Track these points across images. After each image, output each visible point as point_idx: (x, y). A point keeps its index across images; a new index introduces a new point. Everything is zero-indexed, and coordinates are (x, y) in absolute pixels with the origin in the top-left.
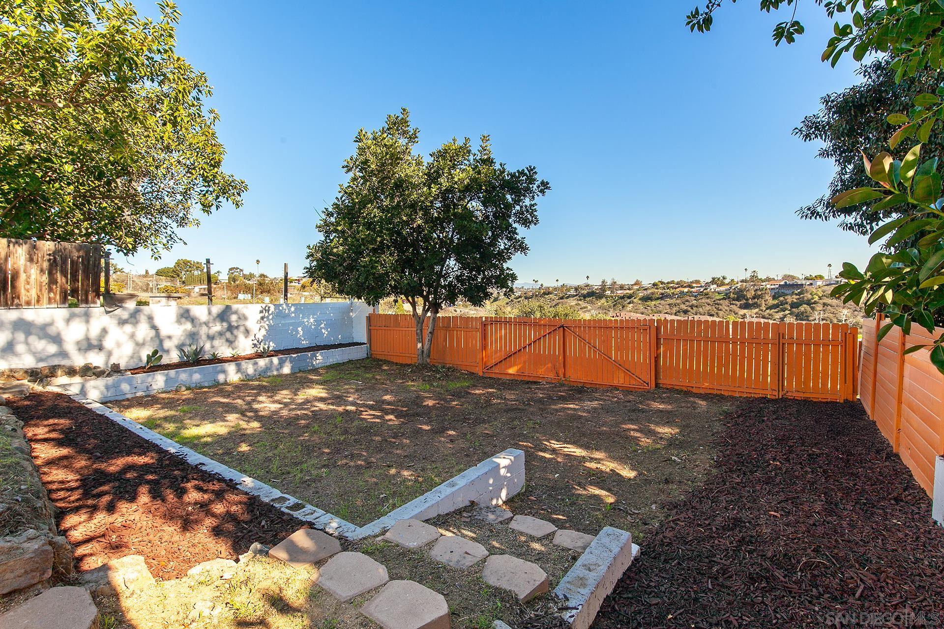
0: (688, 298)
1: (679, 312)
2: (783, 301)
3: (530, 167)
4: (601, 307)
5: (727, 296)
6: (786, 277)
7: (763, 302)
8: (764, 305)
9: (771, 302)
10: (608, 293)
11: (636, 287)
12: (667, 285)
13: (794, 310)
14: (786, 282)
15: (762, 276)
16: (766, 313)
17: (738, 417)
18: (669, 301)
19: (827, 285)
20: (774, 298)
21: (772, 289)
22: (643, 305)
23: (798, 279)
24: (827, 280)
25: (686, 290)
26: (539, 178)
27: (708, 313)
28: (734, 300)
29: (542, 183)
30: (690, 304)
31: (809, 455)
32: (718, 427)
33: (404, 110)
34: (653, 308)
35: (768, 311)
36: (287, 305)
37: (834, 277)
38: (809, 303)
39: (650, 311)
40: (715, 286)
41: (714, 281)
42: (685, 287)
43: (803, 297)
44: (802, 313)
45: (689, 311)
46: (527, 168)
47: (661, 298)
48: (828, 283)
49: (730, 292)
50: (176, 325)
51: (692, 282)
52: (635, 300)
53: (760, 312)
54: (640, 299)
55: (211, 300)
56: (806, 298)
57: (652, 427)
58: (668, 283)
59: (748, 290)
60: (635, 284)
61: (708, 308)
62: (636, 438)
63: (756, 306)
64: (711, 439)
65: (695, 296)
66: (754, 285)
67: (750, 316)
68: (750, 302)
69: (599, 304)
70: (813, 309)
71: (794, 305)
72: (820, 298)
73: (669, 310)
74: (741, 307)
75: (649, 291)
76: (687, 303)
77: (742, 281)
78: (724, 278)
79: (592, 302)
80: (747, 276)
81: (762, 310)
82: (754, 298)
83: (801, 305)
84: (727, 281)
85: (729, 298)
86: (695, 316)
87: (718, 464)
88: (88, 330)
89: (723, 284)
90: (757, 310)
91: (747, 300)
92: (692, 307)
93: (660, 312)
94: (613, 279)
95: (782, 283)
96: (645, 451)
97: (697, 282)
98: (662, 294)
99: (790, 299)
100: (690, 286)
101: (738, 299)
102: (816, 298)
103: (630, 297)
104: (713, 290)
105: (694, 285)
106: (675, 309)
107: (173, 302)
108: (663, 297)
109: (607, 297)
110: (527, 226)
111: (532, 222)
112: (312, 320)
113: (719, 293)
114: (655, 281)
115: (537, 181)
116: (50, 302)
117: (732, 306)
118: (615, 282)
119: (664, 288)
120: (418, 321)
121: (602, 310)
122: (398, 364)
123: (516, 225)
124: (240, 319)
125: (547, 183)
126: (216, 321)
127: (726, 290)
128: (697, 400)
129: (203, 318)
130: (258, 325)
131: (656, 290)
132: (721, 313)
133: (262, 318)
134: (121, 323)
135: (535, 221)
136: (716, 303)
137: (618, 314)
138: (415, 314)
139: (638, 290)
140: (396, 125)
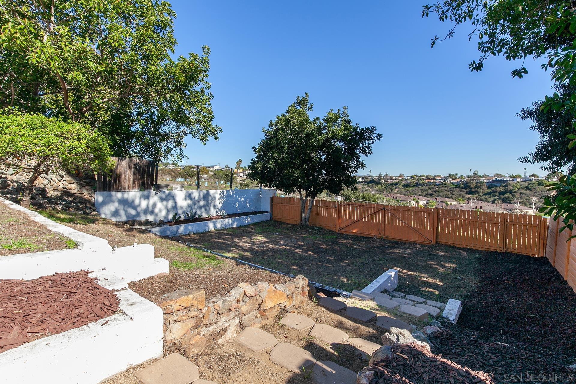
0: (433, 186)
1: (427, 194)
2: (494, 190)
3: (373, 126)
4: (378, 190)
5: (458, 186)
6: (496, 175)
7: (481, 191)
8: (481, 192)
9: (486, 191)
10: (383, 181)
11: (400, 178)
12: (420, 178)
13: (501, 196)
14: (496, 179)
15: (481, 174)
16: (483, 198)
17: (485, 260)
18: (421, 188)
19: (523, 181)
20: (489, 188)
21: (487, 182)
22: (405, 189)
23: (505, 177)
24: (523, 178)
25: (432, 181)
27: (446, 196)
28: (462, 188)
29: (379, 135)
30: (435, 190)
31: (524, 279)
32: (475, 265)
33: (307, 94)
34: (411, 192)
35: (484, 196)
36: (232, 190)
37: (528, 177)
38: (511, 192)
39: (409, 194)
40: (451, 179)
41: (450, 176)
42: (431, 179)
43: (507, 188)
44: (507, 198)
45: (433, 195)
46: (371, 127)
47: (416, 186)
48: (524, 180)
49: (460, 184)
50: (184, 201)
51: (436, 176)
52: (399, 186)
53: (479, 197)
54: (403, 186)
55: (199, 188)
56: (509, 189)
57: (443, 263)
58: (421, 176)
59: (472, 183)
60: (400, 176)
61: (446, 193)
62: (437, 268)
63: (477, 192)
64: (473, 270)
65: (438, 185)
66: (476, 180)
67: (473, 199)
68: (473, 190)
69: (377, 188)
70: (514, 196)
71: (501, 193)
72: (519, 189)
73: (421, 193)
74: (467, 193)
75: (409, 181)
76: (433, 190)
77: (468, 177)
78: (456, 174)
79: (372, 187)
80: (471, 174)
81: (480, 196)
82: (475, 188)
83: (506, 193)
84: (458, 176)
85: (459, 187)
86: (437, 198)
87: (481, 281)
88: (148, 203)
89: (455, 178)
90: (477, 195)
91: (471, 188)
92: (435, 192)
93: (415, 194)
94: (386, 173)
95: (494, 179)
96: (443, 274)
97: (439, 176)
98: (417, 183)
99: (498, 189)
100: (434, 179)
101: (465, 188)
102: (516, 189)
103: (396, 184)
104: (449, 182)
105: (437, 178)
106: (424, 193)
107: (183, 189)
108: (417, 185)
109: (382, 184)
110: (366, 155)
111: (369, 153)
112: (242, 199)
113: (453, 184)
114: (413, 174)
115: (376, 133)
116: (133, 189)
117: (461, 192)
118: (387, 175)
119: (418, 180)
120: (303, 202)
121: (379, 191)
122: (289, 224)
123: (360, 154)
124: (212, 199)
125: (381, 135)
126: (202, 200)
127: (458, 182)
128: (460, 251)
129: (197, 198)
130: (219, 201)
131: (413, 181)
132: (454, 196)
133: (220, 197)
134: (162, 199)
135: (371, 152)
136: (451, 190)
137: (389, 195)
138: (301, 198)
139: (401, 180)
140: (302, 102)
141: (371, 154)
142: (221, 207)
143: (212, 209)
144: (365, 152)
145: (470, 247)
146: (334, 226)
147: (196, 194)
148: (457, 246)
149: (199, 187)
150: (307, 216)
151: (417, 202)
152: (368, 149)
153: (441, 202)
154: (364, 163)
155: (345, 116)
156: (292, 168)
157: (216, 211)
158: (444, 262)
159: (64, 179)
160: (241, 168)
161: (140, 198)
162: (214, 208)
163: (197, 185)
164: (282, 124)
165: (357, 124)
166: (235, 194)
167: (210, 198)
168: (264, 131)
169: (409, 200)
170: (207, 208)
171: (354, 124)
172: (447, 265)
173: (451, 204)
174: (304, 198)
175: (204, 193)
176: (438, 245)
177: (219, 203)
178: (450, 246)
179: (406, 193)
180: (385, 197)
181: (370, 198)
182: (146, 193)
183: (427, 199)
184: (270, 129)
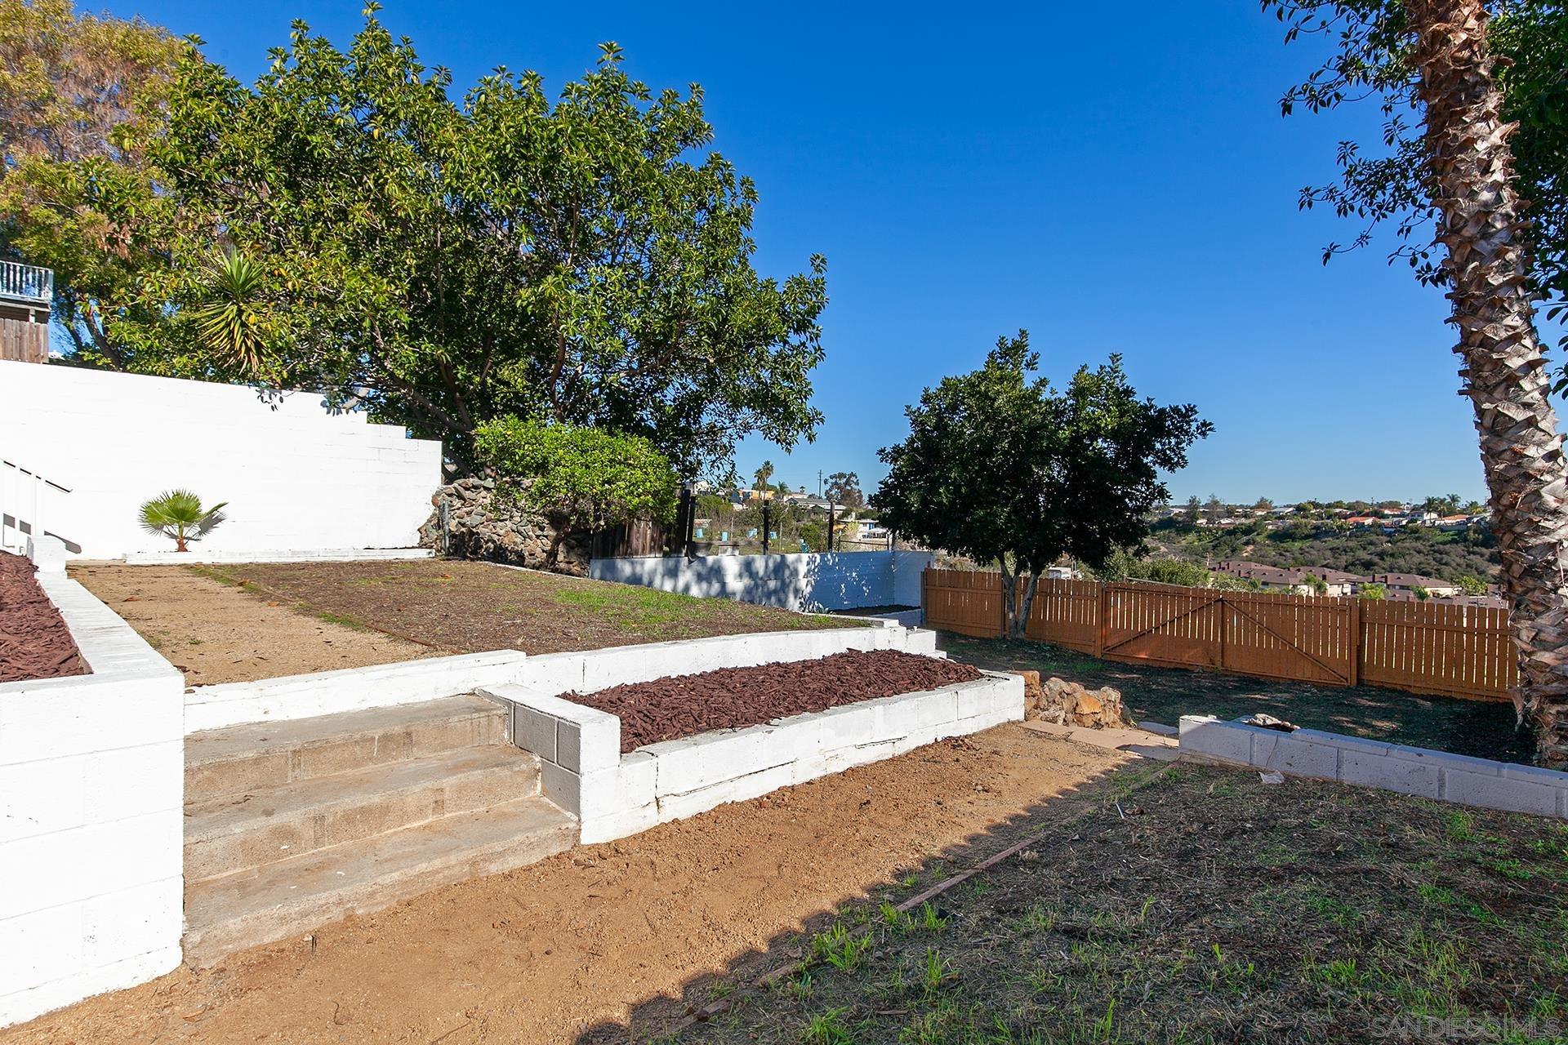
0: (1374, 538)
1: (1353, 564)
3: (1189, 405)
4: (1188, 550)
5: (1460, 535)
10: (1202, 521)
11: (1259, 513)
12: (1328, 510)
17: (1474, 717)
18: (1332, 542)
22: (1276, 548)
25: (1368, 521)
26: (1200, 417)
27: (1418, 569)
28: (1476, 544)
29: (1204, 424)
30: (1379, 549)
32: (1448, 725)
33: (1024, 334)
34: (1297, 555)
39: (1291, 561)
40: (1434, 515)
41: (1430, 505)
42: (1367, 515)
45: (1374, 564)
46: (1185, 407)
47: (1315, 537)
49: (1468, 529)
50: (739, 579)
51: (1382, 506)
52: (1258, 539)
54: (1269, 537)
57: (1367, 720)
58: (1329, 506)
60: (1259, 506)
61: (1418, 558)
64: (1440, 734)
65: (1390, 535)
69: (1184, 543)
73: (1331, 561)
75: (1289, 522)
76: (1372, 548)
78: (1454, 499)
79: (1167, 540)
84: (1459, 506)
85: (1465, 540)
86: (1389, 575)
88: (676, 585)
89: (1451, 512)
92: (1382, 555)
93: (1313, 564)
94: (1213, 496)
97: (1393, 505)
98: (1317, 528)
100: (1377, 514)
101: (1485, 544)
103: (1248, 531)
104: (1428, 524)
105: (1387, 512)
106: (1344, 559)
107: (737, 552)
108: (1318, 533)
109: (1199, 530)
110: (1171, 469)
111: (1178, 463)
112: (854, 574)
113: (1442, 529)
114: (1302, 500)
115: (1196, 421)
116: (650, 552)
117: (1472, 557)
118: (1216, 503)
119: (1320, 517)
120: (1008, 584)
121: (1191, 554)
122: (973, 638)
123: (1156, 468)
124: (791, 574)
125: (1211, 424)
126: (772, 577)
127: (1459, 524)
128: (1418, 700)
129: (761, 572)
130: (806, 580)
131: (1304, 520)
132: (1446, 570)
133: (809, 571)
134: (700, 578)
135: (1183, 462)
136: (1436, 551)
137: (1223, 565)
138: (1005, 573)
139: (1265, 518)
140: (1013, 351)
141: (1183, 467)
142: (810, 593)
143: (791, 598)
144: (1166, 462)
145: (1447, 694)
146: (1089, 643)
147: (760, 564)
148: (1413, 691)
149: (766, 548)
150: (1022, 617)
151: (1320, 588)
152: (1176, 455)
153: (1402, 587)
154: (1166, 487)
155: (1117, 377)
156: (994, 503)
157: (801, 603)
158: (1373, 717)
159: (545, 533)
160: (771, 488)
161: (663, 576)
162: (796, 597)
163: (762, 543)
164: (971, 407)
165: (1148, 399)
166: (837, 564)
167: (787, 573)
168: (909, 411)
169: (1292, 581)
170: (782, 597)
171: (1140, 398)
172: (1379, 724)
173: (1436, 595)
174: (1012, 574)
175: (775, 562)
176: (1362, 686)
177: (804, 584)
178: (1394, 690)
179: (1281, 560)
180: (1211, 573)
181: (1172, 573)
182: (671, 562)
183: (1354, 577)
184: (923, 408)
